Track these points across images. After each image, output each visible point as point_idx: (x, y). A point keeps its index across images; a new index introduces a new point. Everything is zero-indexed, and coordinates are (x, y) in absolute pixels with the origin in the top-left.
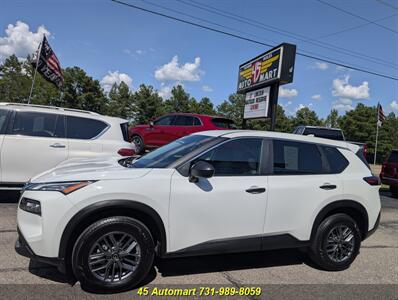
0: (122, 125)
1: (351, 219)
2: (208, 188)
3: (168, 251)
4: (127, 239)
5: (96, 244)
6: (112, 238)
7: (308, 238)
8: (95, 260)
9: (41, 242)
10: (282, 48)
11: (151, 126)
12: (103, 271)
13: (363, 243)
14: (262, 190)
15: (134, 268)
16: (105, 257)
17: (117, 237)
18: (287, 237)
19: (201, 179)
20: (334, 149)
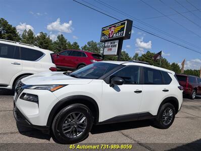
0: (51, 54)
1: (172, 105)
2: (118, 90)
3: (99, 121)
4: (81, 115)
5: (66, 118)
6: (74, 115)
7: (156, 114)
8: (65, 127)
9: (38, 118)
10: (126, 22)
11: (58, 56)
12: (69, 132)
13: (176, 116)
14: (140, 92)
15: (84, 130)
16: (69, 125)
17: (77, 115)
18: (148, 114)
19: (115, 85)
20: (166, 73)
